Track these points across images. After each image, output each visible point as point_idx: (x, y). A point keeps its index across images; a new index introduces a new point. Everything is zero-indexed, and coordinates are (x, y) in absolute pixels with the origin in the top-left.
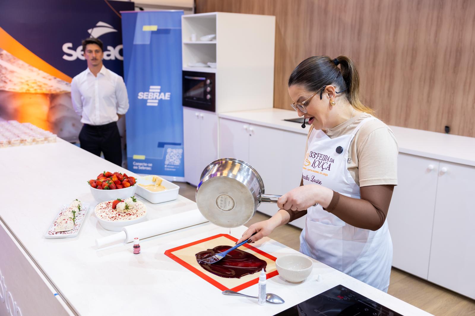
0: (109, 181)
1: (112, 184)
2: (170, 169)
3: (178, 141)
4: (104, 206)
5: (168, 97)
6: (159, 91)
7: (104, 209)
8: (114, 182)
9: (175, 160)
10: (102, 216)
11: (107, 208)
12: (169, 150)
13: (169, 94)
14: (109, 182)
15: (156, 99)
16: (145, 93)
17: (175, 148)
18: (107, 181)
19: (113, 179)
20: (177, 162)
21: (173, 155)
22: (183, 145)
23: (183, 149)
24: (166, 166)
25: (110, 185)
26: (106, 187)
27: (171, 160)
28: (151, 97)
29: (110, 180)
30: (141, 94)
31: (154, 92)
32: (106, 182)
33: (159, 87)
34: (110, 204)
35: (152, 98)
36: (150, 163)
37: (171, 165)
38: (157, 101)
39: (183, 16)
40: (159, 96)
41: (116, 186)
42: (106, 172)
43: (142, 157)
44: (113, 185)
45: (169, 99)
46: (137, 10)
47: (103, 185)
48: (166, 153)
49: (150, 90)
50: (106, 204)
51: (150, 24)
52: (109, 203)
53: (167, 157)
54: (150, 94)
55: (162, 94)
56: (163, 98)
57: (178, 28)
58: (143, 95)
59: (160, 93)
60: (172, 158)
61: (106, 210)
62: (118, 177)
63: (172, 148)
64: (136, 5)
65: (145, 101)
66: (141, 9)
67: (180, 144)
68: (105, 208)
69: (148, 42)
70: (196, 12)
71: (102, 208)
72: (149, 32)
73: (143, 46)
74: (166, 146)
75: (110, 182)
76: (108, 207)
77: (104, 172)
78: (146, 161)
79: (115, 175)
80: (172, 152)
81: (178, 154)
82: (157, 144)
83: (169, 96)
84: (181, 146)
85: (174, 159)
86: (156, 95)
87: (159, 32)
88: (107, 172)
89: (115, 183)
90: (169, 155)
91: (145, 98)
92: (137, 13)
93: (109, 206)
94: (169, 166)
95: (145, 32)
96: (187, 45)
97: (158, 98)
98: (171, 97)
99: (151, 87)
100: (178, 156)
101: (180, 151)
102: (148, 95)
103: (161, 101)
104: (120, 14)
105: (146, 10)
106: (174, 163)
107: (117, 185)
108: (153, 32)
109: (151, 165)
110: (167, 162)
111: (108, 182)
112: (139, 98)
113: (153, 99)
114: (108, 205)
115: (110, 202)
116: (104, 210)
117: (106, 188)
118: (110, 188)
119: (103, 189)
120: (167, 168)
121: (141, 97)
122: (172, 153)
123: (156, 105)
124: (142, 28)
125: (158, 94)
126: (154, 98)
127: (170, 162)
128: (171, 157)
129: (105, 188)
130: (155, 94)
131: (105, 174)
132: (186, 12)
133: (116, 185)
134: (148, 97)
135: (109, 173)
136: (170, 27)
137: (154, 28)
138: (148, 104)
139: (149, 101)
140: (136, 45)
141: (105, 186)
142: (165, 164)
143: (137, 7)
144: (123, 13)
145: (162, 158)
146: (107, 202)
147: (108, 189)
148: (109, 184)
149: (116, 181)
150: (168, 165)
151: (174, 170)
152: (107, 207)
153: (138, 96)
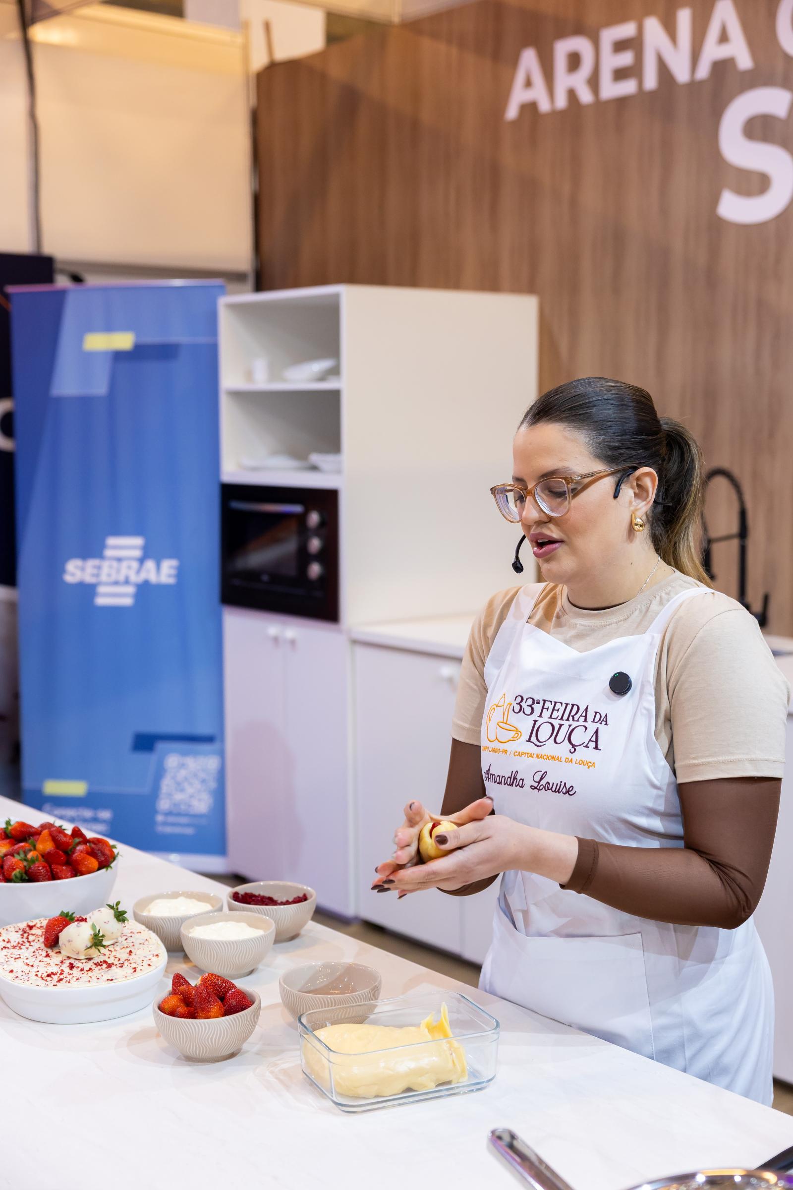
0: (26, 853)
1: (37, 864)
2: (177, 830)
3: (203, 728)
4: (16, 938)
5: (170, 576)
6: (138, 553)
7: (14, 947)
8: (43, 856)
9: (192, 796)
10: (12, 971)
11: (27, 945)
12: (172, 761)
13: (174, 563)
14: (26, 856)
15: (127, 582)
16: (91, 563)
17: (195, 754)
18: (18, 854)
19: (40, 846)
20: (202, 804)
21: (186, 779)
22: (222, 740)
23: (222, 754)
24: (160, 818)
25: (30, 868)
26: (17, 872)
27: (179, 797)
28: (109, 575)
29: (30, 850)
30: (77, 567)
31: (119, 560)
32: (17, 857)
33: (138, 541)
34: (33, 931)
35: (113, 578)
36: (105, 807)
37: (179, 814)
38: (131, 590)
39: (223, 301)
40: (138, 572)
41: (52, 871)
42: (12, 823)
43: (76, 788)
44: (40, 867)
45: (171, 581)
46: (62, 282)
47: (6, 867)
48: (160, 773)
49: (108, 553)
50: (21, 932)
51: (109, 327)
52: (31, 928)
53: (167, 785)
54: (106, 565)
55: (150, 565)
56: (153, 578)
57: (202, 340)
58: (83, 569)
59: (141, 561)
60: (182, 790)
61: (22, 951)
62: (54, 839)
63: (184, 754)
64: (58, 266)
65: (88, 590)
66: (77, 279)
67: (209, 739)
68: (20, 946)
69: (100, 387)
70: (260, 285)
71: (8, 945)
72: (105, 353)
73: (85, 402)
74: (161, 746)
75: (30, 855)
76: (29, 942)
77: (8, 823)
78: (89, 801)
79: (45, 832)
80: (182, 766)
81: (202, 775)
82: (128, 741)
83: (173, 572)
84: (215, 746)
85: (190, 790)
86: (129, 567)
87: (139, 353)
88: (18, 823)
89: (47, 857)
90: (174, 778)
91: (88, 579)
92: (63, 293)
93: (31, 938)
94: (171, 819)
95: (91, 356)
96: (239, 396)
97: (134, 578)
98: (180, 573)
99: (112, 541)
100: (203, 781)
101: (212, 763)
102: (99, 568)
103: (144, 590)
104: (7, 297)
105: (92, 280)
106: (190, 806)
107: (53, 866)
108: (118, 356)
109: (106, 815)
110: (164, 804)
111: (22, 855)
112: (69, 578)
113: (116, 583)
114: (26, 935)
115: (31, 924)
116: (16, 952)
117: (16, 877)
118: (30, 877)
119: (8, 880)
120: (165, 824)
121: (73, 575)
122: (183, 773)
123: (128, 601)
124: (80, 340)
125: (135, 565)
126: (121, 578)
127: (175, 805)
128: (178, 784)
129: (14, 878)
130: (125, 564)
131: (10, 828)
132: (231, 287)
133: (50, 867)
134: (97, 575)
135: (23, 825)
136: (178, 335)
137: (124, 341)
138: (101, 601)
139: (102, 589)
140: (59, 400)
141: (14, 869)
142: (155, 812)
143: (63, 272)
144: (18, 294)
145: (146, 790)
146: (23, 925)
147: (23, 880)
148: (25, 863)
149: (49, 853)
150: (169, 813)
151: (189, 831)
152: (25, 940)
153: (63, 571)
